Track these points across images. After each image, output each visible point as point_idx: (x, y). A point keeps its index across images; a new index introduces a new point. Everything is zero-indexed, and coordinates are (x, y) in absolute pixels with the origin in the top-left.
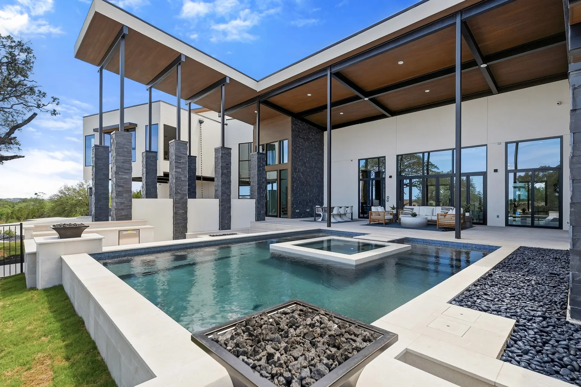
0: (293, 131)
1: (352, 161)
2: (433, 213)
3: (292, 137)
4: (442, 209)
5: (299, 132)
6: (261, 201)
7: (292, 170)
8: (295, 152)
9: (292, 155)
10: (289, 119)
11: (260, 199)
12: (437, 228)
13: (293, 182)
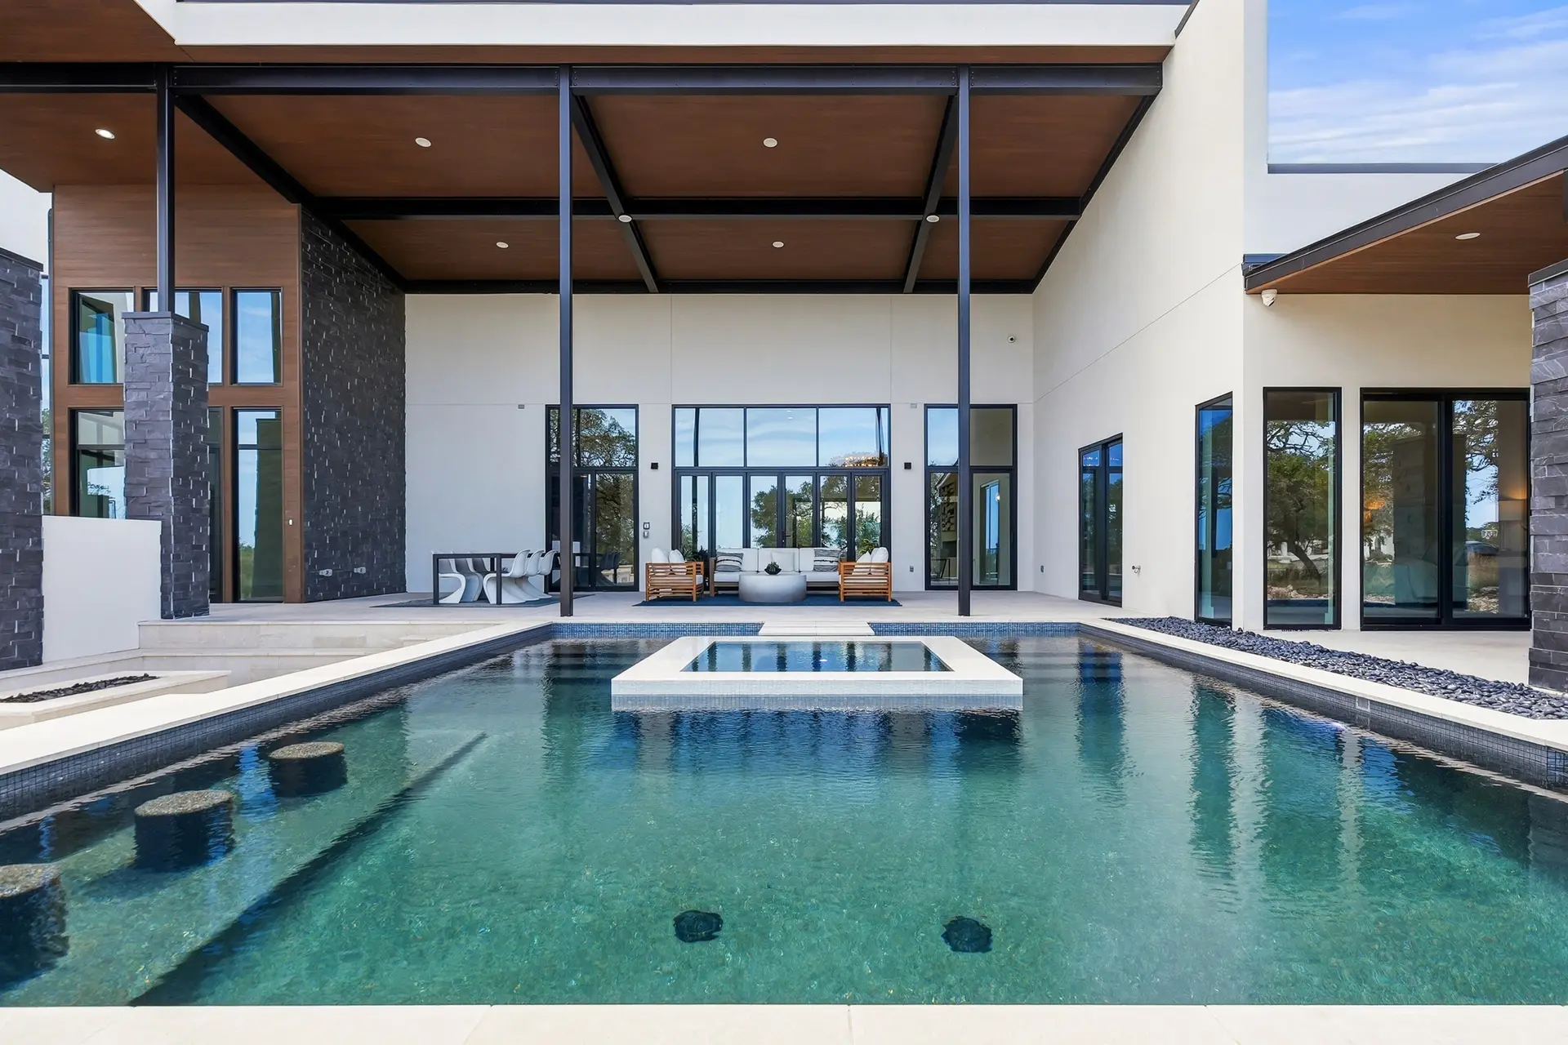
0: (307, 263)
1: (521, 407)
2: (794, 566)
3: (304, 284)
4: (816, 554)
5: (327, 270)
6: (191, 529)
7: (305, 413)
8: (313, 344)
9: (305, 355)
10: (291, 212)
11: (187, 521)
12: (842, 599)
13: (307, 462)
